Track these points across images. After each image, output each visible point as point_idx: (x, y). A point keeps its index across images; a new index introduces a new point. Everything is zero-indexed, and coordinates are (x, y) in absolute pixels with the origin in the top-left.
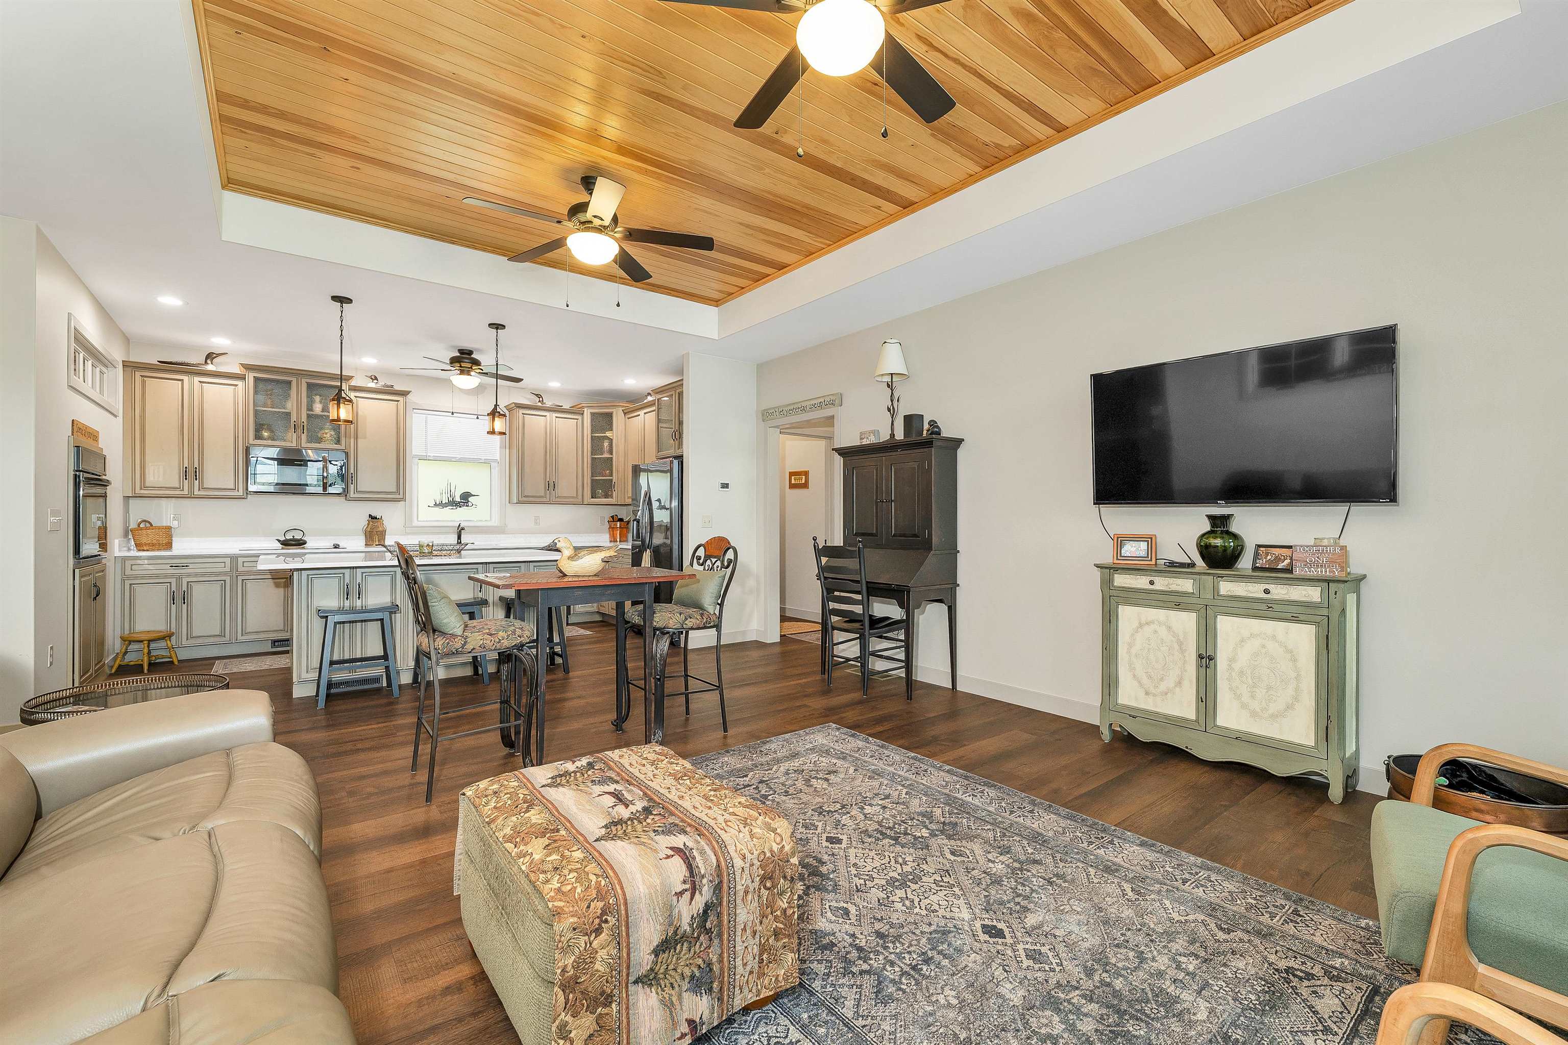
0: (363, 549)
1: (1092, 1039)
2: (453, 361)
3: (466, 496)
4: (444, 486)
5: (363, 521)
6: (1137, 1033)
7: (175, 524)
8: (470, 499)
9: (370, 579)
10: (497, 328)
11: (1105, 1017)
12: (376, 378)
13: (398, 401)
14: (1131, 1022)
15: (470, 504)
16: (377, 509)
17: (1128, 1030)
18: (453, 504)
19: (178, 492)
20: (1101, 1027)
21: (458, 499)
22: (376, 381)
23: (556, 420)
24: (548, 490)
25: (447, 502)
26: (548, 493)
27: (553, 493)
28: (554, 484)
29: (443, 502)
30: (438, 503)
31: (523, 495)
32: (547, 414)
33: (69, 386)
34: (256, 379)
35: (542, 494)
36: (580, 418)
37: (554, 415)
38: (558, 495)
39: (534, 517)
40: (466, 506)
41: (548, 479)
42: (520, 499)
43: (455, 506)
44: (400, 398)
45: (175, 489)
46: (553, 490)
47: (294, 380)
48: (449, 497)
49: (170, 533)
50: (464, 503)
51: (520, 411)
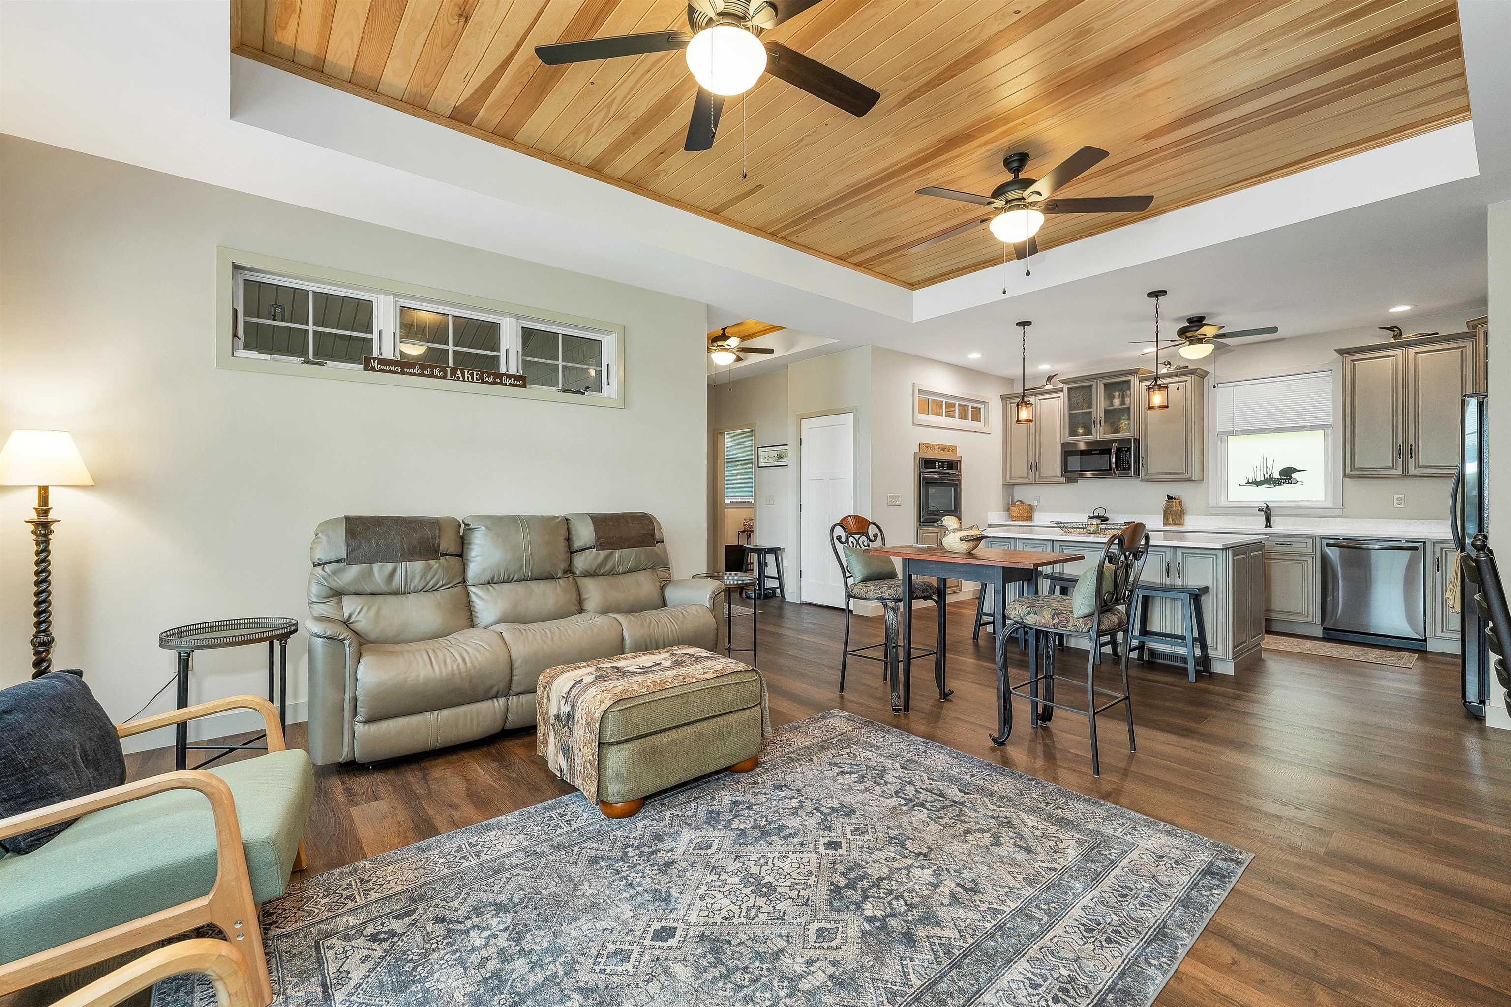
0: (1162, 527)
1: (506, 963)
2: (1182, 333)
3: (1287, 475)
4: (1258, 462)
5: (1163, 502)
6: (496, 998)
7: (1036, 503)
8: (1293, 475)
9: (1190, 559)
10: (1157, 296)
11: (524, 982)
12: (1169, 364)
13: (1186, 381)
14: (511, 1000)
15: (1294, 481)
16: (1174, 490)
17: (502, 993)
18: (1269, 481)
19: (1027, 481)
20: (514, 975)
21: (1277, 475)
22: (1169, 366)
23: (1415, 357)
24: (1400, 458)
25: (1262, 479)
26: (1400, 461)
27: (1412, 461)
28: (1411, 449)
29: (1258, 480)
30: (1251, 481)
31: (1353, 467)
32: (1398, 352)
33: (914, 424)
34: (1069, 389)
35: (1390, 465)
36: (1468, 345)
37: (1412, 350)
38: (1422, 464)
39: (1396, 497)
40: (1289, 483)
41: (1400, 443)
42: (1348, 472)
43: (1273, 484)
44: (1188, 378)
45: (1026, 478)
46: (1411, 457)
47: (1094, 383)
48: (1265, 474)
49: (1031, 509)
50: (1286, 480)
51: (1349, 358)
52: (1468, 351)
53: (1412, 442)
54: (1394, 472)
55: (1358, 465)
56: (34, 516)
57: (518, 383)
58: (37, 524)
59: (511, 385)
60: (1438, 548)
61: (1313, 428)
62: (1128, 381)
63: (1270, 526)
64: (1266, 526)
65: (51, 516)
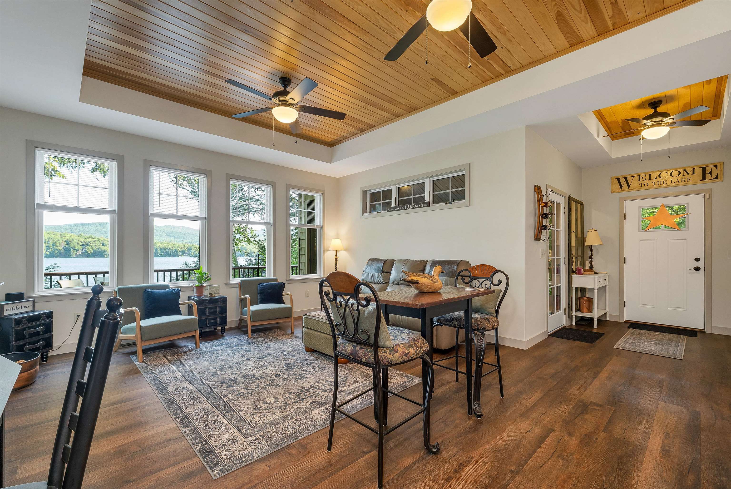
56: (335, 257)
57: (426, 205)
58: (335, 258)
59: (424, 207)
65: (338, 257)
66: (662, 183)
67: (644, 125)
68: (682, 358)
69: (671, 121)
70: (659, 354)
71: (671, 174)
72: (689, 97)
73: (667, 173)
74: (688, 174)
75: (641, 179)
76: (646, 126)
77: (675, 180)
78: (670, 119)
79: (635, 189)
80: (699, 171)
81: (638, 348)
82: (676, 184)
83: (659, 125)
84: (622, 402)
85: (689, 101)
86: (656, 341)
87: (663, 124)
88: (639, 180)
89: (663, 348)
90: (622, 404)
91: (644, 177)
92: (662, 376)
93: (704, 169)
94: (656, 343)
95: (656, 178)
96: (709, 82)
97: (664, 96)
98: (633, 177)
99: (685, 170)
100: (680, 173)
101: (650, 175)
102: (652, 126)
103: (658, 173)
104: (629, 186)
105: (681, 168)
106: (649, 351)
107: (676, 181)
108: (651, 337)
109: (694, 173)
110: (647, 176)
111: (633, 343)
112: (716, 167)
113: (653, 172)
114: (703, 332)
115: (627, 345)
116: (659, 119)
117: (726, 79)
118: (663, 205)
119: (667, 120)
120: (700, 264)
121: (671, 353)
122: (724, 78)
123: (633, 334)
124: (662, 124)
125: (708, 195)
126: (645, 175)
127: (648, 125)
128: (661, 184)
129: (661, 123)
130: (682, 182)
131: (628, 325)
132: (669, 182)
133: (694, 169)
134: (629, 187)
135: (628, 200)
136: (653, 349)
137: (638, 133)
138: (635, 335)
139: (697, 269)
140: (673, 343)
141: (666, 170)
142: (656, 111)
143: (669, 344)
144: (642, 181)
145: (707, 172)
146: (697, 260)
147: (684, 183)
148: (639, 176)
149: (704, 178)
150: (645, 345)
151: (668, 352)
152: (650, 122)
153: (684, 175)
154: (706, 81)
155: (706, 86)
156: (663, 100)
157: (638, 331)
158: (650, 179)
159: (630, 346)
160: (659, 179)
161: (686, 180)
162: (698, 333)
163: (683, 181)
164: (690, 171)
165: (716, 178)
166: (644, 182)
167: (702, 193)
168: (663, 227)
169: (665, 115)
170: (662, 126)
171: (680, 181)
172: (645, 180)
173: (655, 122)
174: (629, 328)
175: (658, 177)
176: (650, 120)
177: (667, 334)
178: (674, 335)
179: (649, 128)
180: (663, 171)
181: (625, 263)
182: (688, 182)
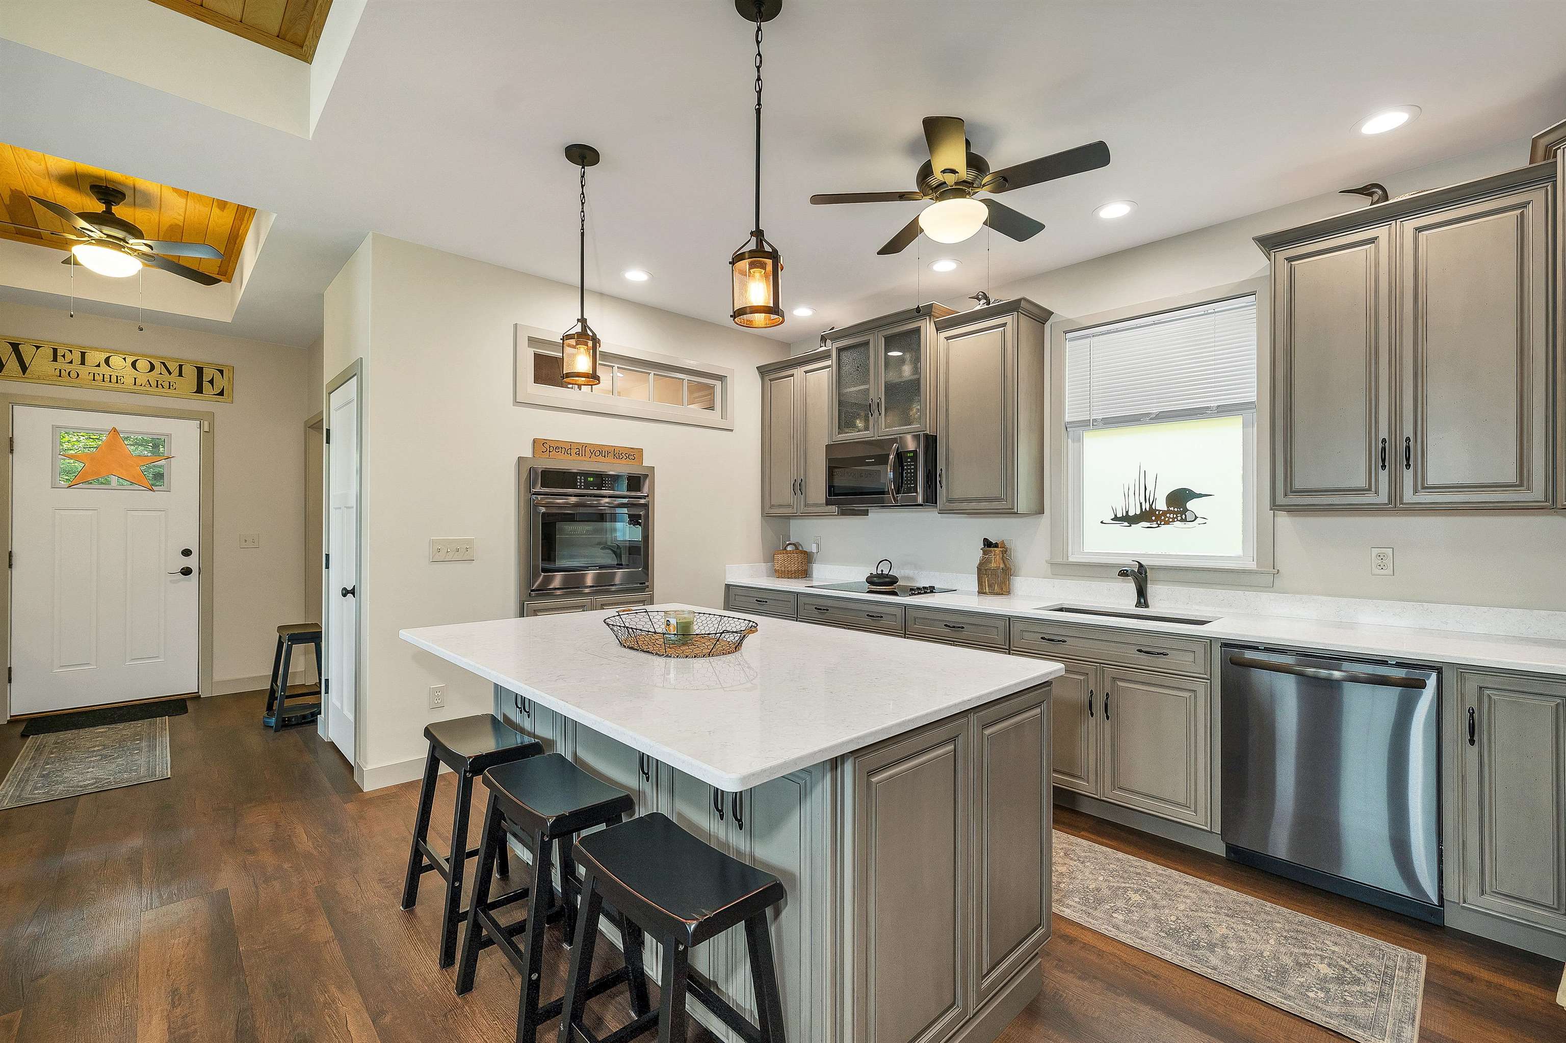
3: (1179, 504)
4: (1131, 478)
5: (977, 554)
7: (814, 549)
8: (1190, 505)
12: (985, 297)
13: (1005, 324)
15: (1189, 516)
16: (995, 529)
18: (1149, 516)
19: (793, 510)
21: (1161, 505)
22: (984, 301)
23: (1416, 240)
24: (1384, 467)
25: (1138, 512)
26: (1383, 475)
27: (1408, 475)
28: (1408, 448)
29: (1131, 513)
30: (1119, 515)
31: (1290, 490)
32: (1381, 232)
33: (516, 402)
34: (840, 350)
35: (1362, 483)
36: (1536, 197)
37: (1409, 225)
38: (1431, 480)
39: (1375, 552)
40: (1182, 520)
41: (1383, 433)
42: (1281, 500)
43: (1156, 520)
44: (1008, 319)
45: (789, 506)
46: (1408, 466)
47: (871, 338)
48: (1143, 500)
49: (807, 559)
50: (1176, 513)
51: (1282, 255)
52: (1535, 214)
53: (1408, 431)
54: (1369, 498)
55: (1298, 484)
60: (1471, 686)
61: (1224, 410)
62: (918, 330)
63: (1146, 605)
64: (1139, 604)
66: (114, 379)
67: (81, 232)
68: (169, 773)
69: (146, 249)
70: (116, 783)
71: (134, 365)
72: (183, 215)
73: (124, 359)
74: (170, 373)
75: (60, 358)
76: (84, 235)
77: (142, 379)
78: (146, 244)
79: (40, 379)
80: (190, 373)
81: (61, 787)
82: (144, 388)
83: (120, 248)
84: (42, 976)
85: (181, 224)
86: (104, 752)
87: (126, 249)
88: (55, 359)
89: (123, 765)
90: (43, 981)
91: (68, 354)
92: (136, 842)
93: (200, 370)
94: (104, 757)
95: (99, 366)
96: (223, 205)
97: (132, 186)
98: (38, 347)
99: (164, 364)
100: (152, 368)
101: (83, 354)
102: (100, 242)
103: (104, 356)
104: (24, 369)
105: (156, 357)
106: (93, 784)
107: (144, 382)
108: (88, 744)
109: (180, 375)
110: (77, 357)
111: (44, 776)
112: (221, 372)
113: (92, 349)
114: (196, 697)
115: (29, 788)
116: (119, 234)
117: (252, 216)
118: (115, 430)
119: (134, 243)
120: (192, 562)
121: (143, 771)
122: (248, 212)
123: (39, 750)
124: (124, 248)
125: (206, 423)
126: (71, 351)
127: (89, 236)
128: (110, 382)
129: (121, 243)
130: (157, 387)
131: (21, 728)
132: (129, 381)
133: (181, 366)
134: (24, 373)
135: (18, 404)
136: (100, 774)
137: (65, 245)
138: (47, 749)
139: (186, 572)
140: (144, 744)
141: (124, 354)
142: (108, 211)
143: (134, 749)
144: (61, 364)
145: (206, 378)
146: (187, 553)
147: (160, 389)
148: (55, 351)
149: (200, 390)
150: (77, 773)
151: (136, 771)
152: (96, 233)
153: (161, 374)
154: (218, 200)
155: (216, 210)
156: (129, 194)
157: (50, 738)
158: (83, 363)
159: (36, 788)
160: (104, 369)
161: (166, 385)
162: (188, 703)
163: (160, 386)
164: (174, 367)
165: (221, 393)
166: (69, 367)
167: (195, 419)
168: (114, 480)
169: (134, 231)
170: (124, 252)
171: (154, 384)
172: (71, 362)
173: (109, 236)
174: (24, 736)
175: (103, 364)
176: (96, 226)
177: (127, 724)
178: (140, 722)
179: (91, 244)
180: (117, 352)
181: (10, 566)
182: (170, 391)
